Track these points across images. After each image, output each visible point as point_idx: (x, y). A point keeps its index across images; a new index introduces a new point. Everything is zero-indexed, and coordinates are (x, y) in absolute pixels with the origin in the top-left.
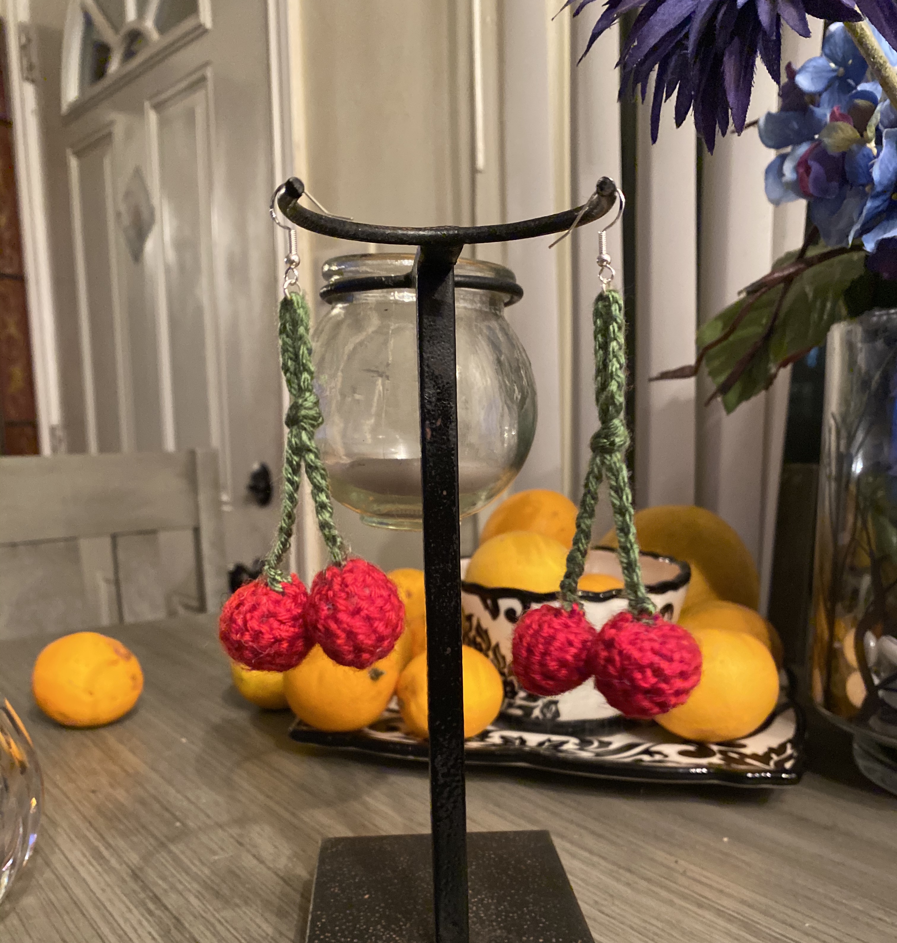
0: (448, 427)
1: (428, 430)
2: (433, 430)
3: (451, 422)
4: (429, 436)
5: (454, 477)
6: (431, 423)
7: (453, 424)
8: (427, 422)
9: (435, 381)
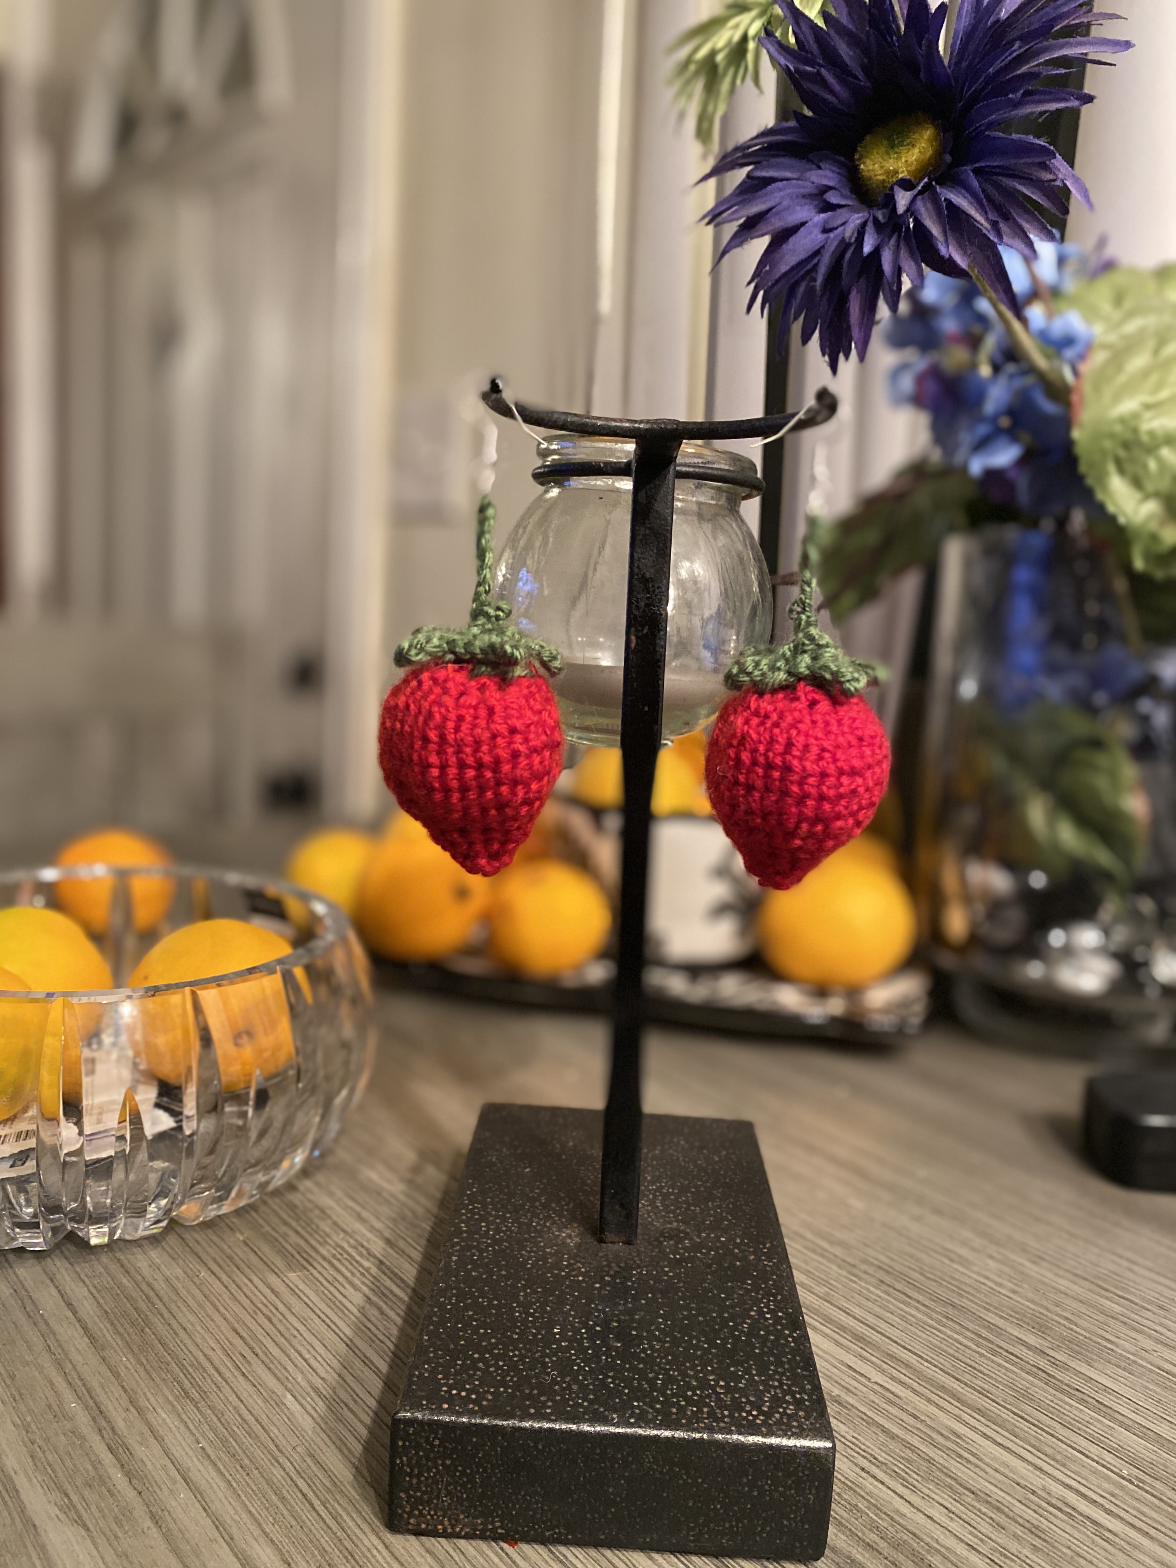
0: (656, 636)
1: (633, 638)
2: (637, 638)
3: (659, 632)
4: (633, 645)
5: (659, 691)
6: (637, 630)
7: (662, 633)
8: (633, 629)
9: (645, 585)
